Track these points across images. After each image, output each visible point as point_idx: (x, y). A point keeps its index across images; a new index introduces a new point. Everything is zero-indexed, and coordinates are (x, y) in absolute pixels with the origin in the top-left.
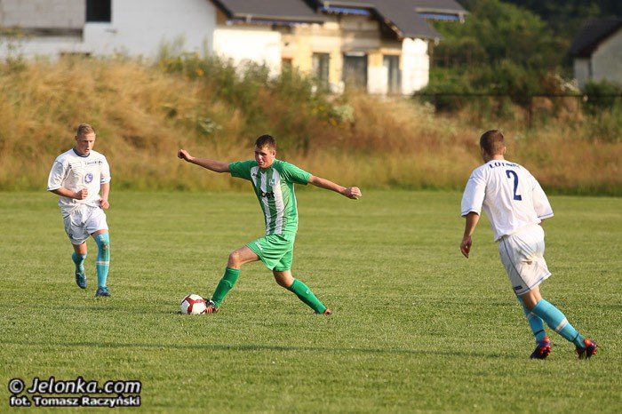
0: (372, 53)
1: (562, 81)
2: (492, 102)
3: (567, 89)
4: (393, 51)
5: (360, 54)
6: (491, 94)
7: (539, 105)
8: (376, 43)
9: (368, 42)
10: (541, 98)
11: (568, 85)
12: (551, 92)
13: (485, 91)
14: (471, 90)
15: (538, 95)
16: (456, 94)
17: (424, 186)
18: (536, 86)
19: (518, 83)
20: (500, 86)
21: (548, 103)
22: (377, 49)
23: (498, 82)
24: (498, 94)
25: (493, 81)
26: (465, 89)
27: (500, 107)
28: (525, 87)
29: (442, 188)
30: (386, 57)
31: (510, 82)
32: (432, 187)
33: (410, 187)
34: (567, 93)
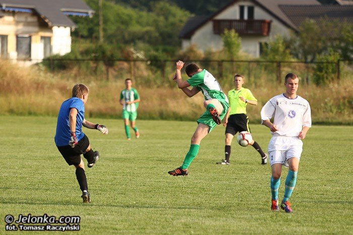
0: (34, 35)
1: (134, 52)
2: (92, 64)
3: (138, 57)
4: (47, 34)
5: (27, 36)
6: (91, 60)
7: (121, 66)
8: (36, 29)
9: (31, 29)
10: (121, 62)
11: (138, 55)
12: (127, 59)
13: (89, 57)
14: (79, 57)
15: (120, 60)
16: (70, 60)
17: (30, 114)
18: (118, 54)
19: (108, 53)
20: (97, 55)
21: (126, 65)
22: (37, 33)
23: (96, 53)
24: (96, 60)
25: (93, 52)
26: (76, 57)
27: (96, 68)
28: (112, 56)
29: (41, 114)
30: (42, 38)
31: (103, 53)
32: (35, 114)
33: (21, 114)
34: (137, 60)
